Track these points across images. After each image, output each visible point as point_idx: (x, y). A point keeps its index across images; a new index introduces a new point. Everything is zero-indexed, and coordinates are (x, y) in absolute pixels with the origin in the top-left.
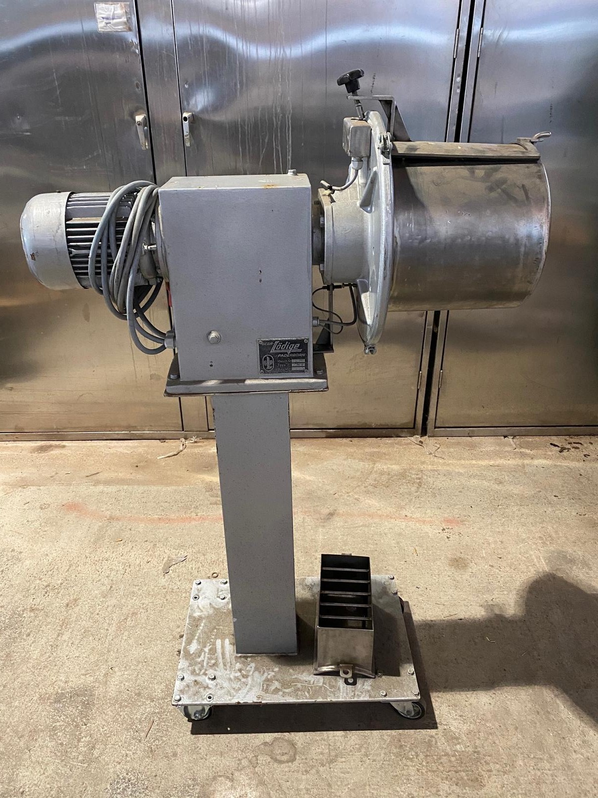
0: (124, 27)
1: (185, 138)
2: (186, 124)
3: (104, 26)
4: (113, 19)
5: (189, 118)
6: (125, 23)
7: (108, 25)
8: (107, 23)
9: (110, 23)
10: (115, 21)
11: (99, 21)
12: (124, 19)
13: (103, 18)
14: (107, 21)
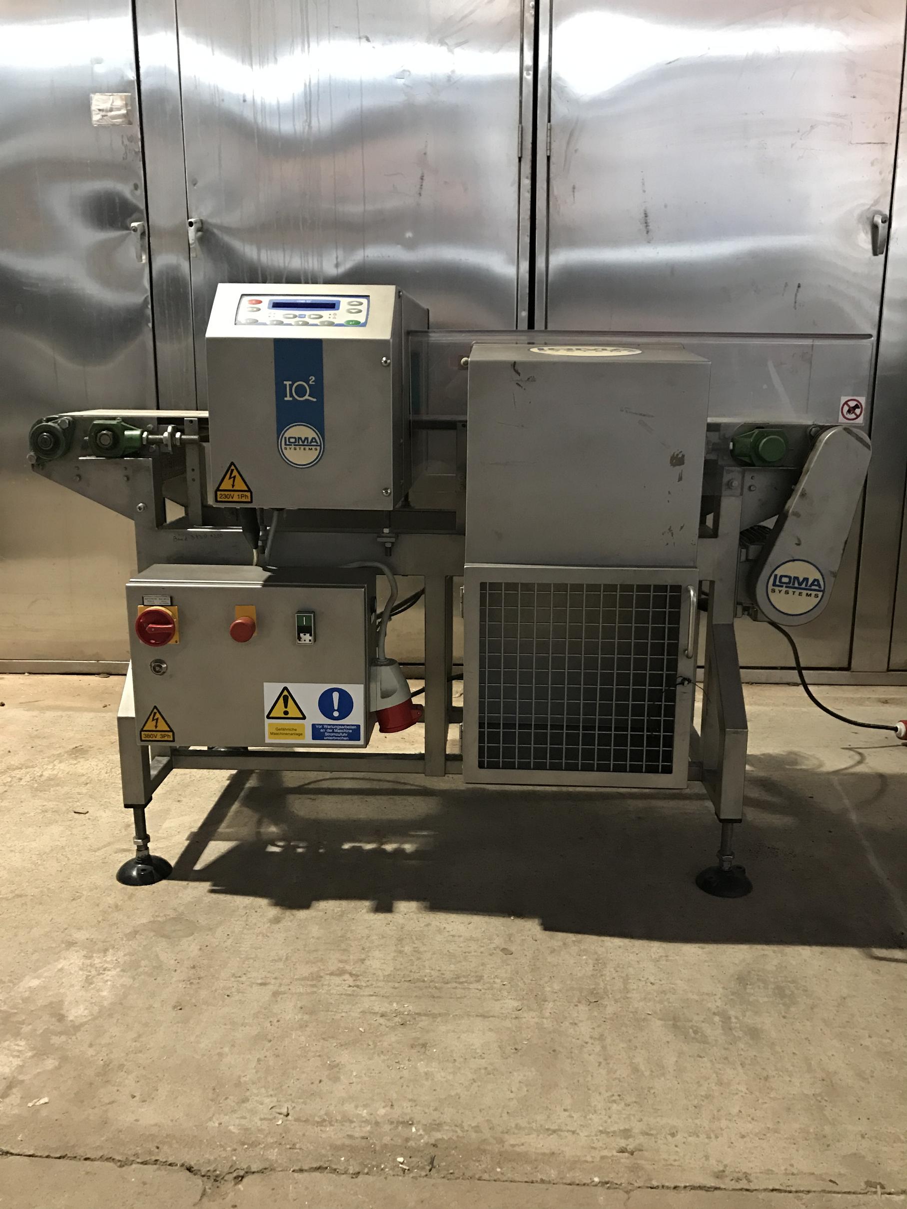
0: (123, 119)
1: (191, 247)
2: (192, 230)
3: (100, 119)
4: (111, 110)
5: (196, 223)
6: (124, 116)
7: (105, 118)
8: (103, 116)
9: (107, 116)
10: (113, 113)
11: (93, 113)
12: (124, 111)
13: (100, 110)
14: (104, 113)
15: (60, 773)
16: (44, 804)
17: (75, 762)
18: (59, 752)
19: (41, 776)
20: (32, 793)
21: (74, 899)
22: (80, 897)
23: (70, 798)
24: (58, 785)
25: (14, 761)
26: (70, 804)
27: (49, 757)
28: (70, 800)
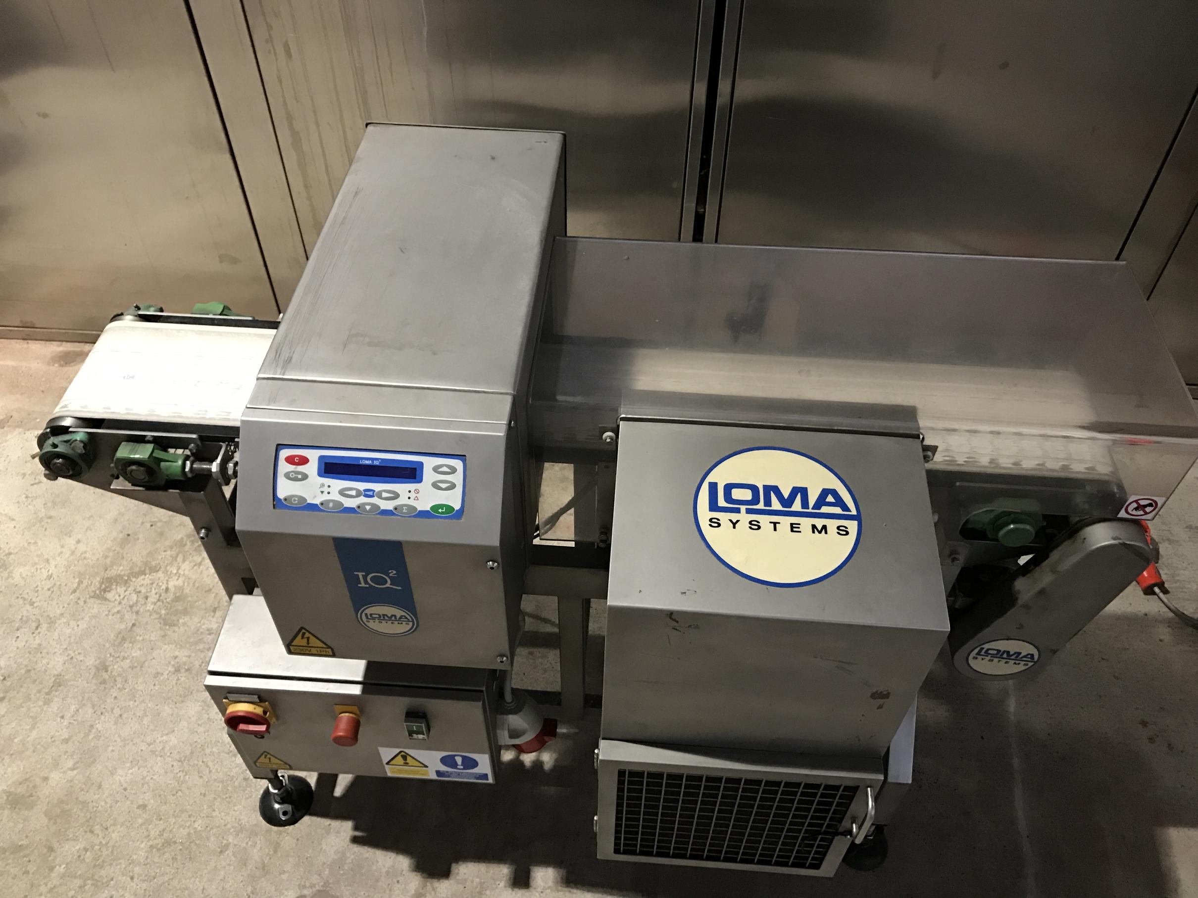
15: (186, 584)
16: (177, 653)
17: (200, 560)
18: (179, 537)
19: (167, 589)
20: (161, 629)
21: (221, 852)
22: (227, 846)
23: (201, 641)
24: (185, 612)
25: (137, 554)
26: (202, 655)
27: (171, 548)
28: (201, 646)
